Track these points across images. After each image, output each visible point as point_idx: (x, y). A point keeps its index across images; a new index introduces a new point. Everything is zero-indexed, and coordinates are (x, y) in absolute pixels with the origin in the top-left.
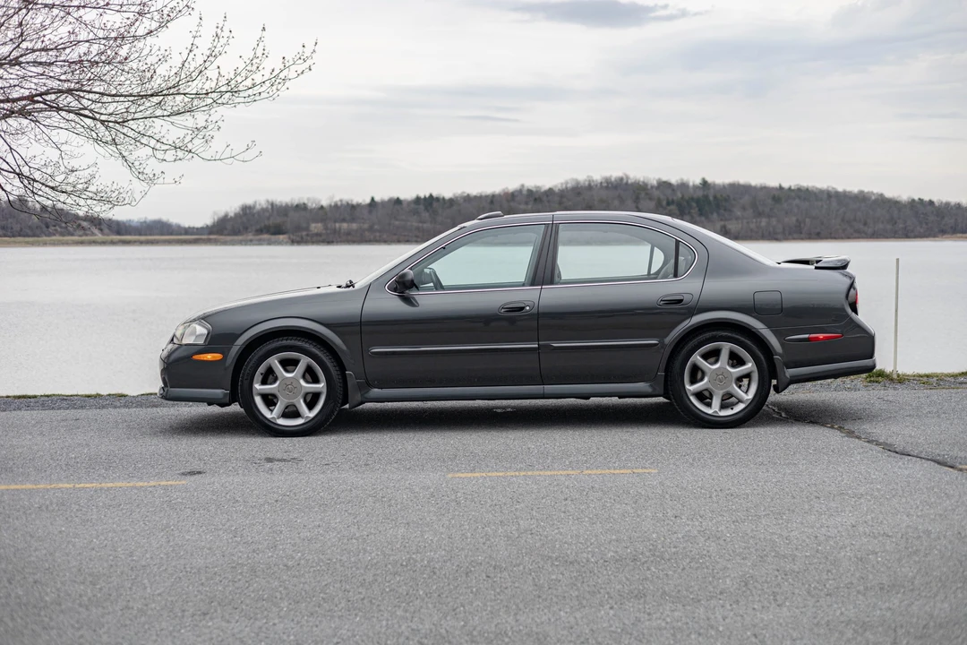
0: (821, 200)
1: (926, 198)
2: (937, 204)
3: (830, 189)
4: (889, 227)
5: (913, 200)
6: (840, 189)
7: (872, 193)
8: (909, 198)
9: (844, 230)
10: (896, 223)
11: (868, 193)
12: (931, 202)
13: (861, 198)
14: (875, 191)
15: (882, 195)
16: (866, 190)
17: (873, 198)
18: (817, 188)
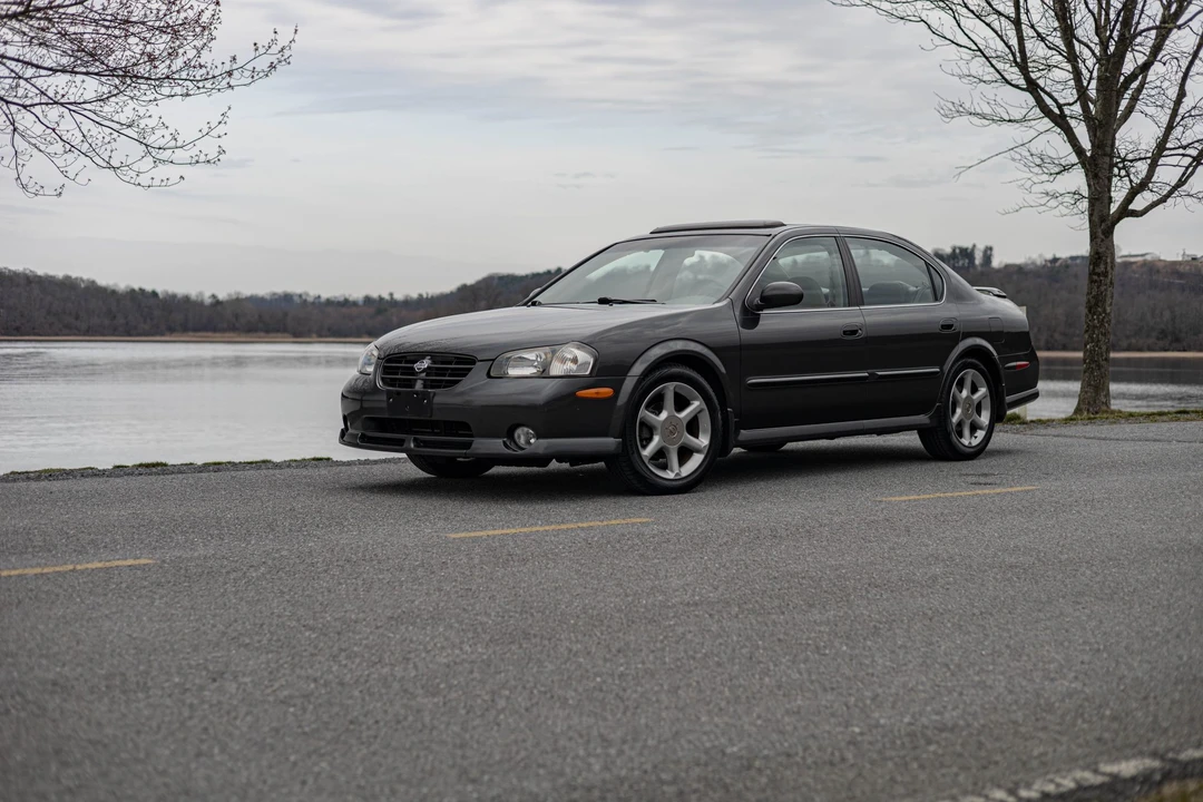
0: (18, 285)
1: (149, 288)
2: (161, 296)
3: (27, 272)
4: (107, 322)
5: (133, 291)
6: (40, 272)
7: (82, 280)
8: (127, 287)
9: (51, 325)
10: (115, 317)
11: (76, 279)
12: (154, 294)
13: (68, 284)
14: (85, 277)
15: (93, 282)
16: (74, 275)
17: (83, 286)
18: (10, 271)
